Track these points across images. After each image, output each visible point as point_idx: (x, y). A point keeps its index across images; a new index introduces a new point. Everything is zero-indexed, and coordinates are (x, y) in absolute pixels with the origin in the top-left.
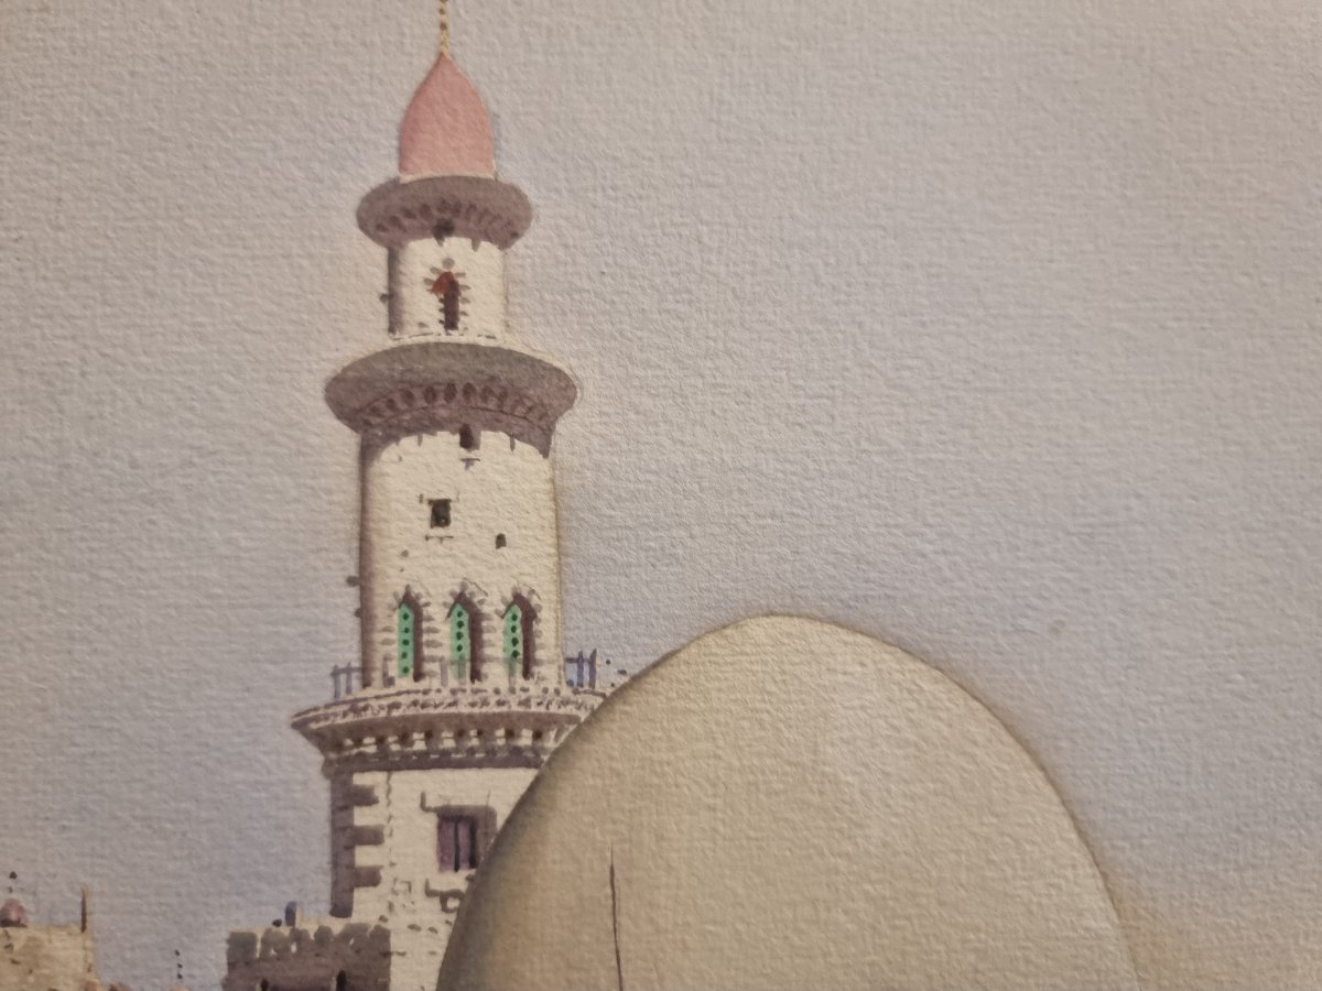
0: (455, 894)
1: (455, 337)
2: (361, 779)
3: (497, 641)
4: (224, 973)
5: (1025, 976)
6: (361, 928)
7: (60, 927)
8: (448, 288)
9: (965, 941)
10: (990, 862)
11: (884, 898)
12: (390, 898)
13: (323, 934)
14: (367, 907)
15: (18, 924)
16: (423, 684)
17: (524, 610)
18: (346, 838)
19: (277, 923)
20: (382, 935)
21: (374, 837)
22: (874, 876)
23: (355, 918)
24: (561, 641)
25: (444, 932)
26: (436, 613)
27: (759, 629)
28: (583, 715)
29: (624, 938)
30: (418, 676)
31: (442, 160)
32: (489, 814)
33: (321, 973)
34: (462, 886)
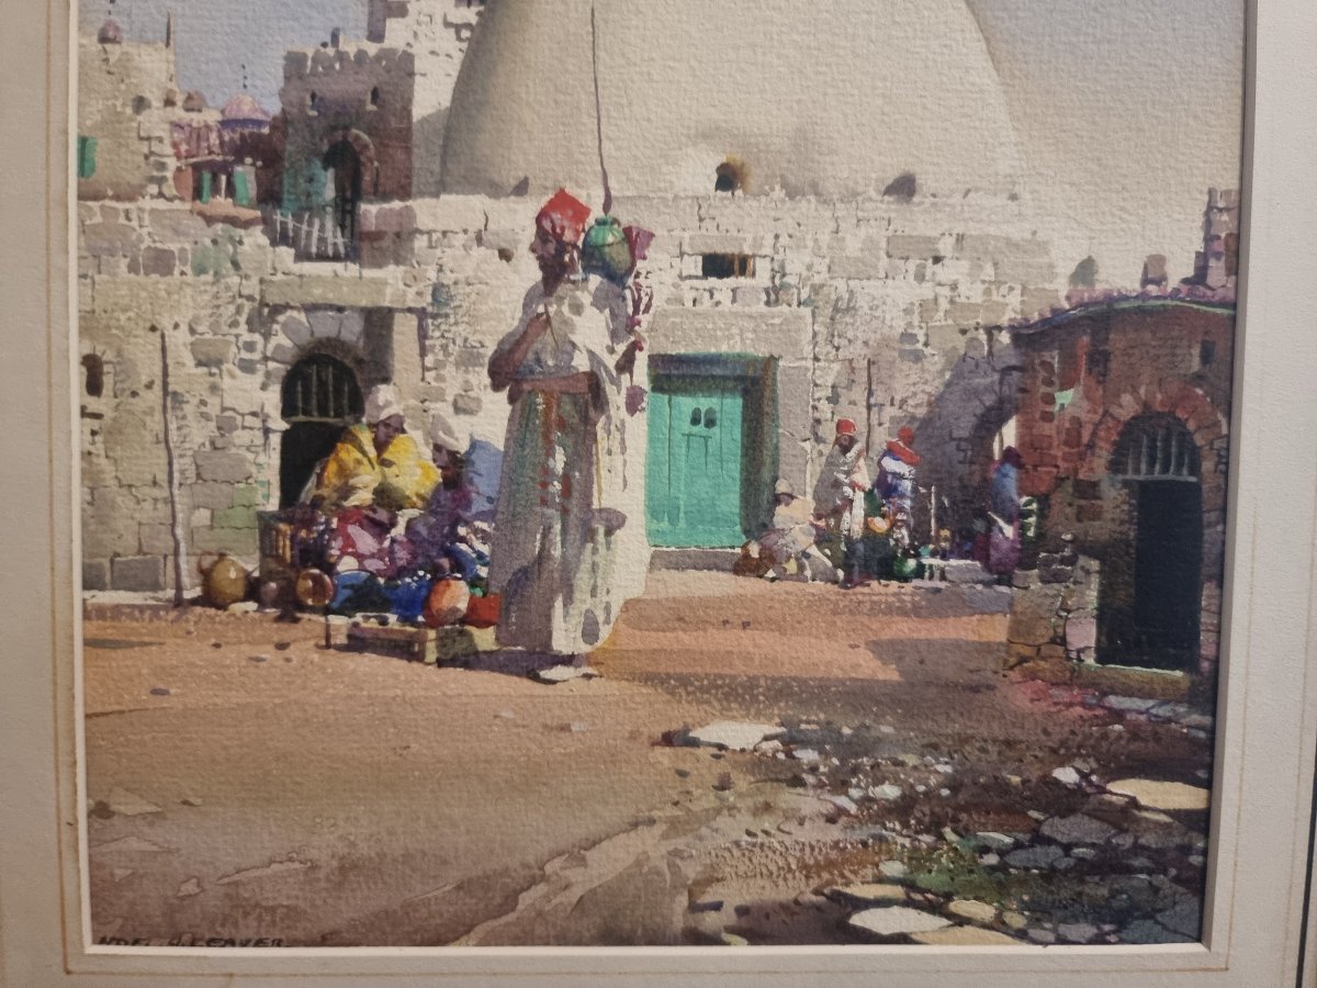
0: (468, 26)
4: (282, 84)
5: (922, 119)
6: (392, 51)
7: (148, 43)
9: (874, 88)
10: (895, 23)
11: (809, 48)
12: (415, 27)
13: (361, 54)
14: (397, 34)
15: (114, 41)
19: (324, 45)
20: (408, 58)
22: (801, 28)
23: (387, 43)
25: (458, 57)
29: (601, 68)
33: (360, 87)
34: (474, 20)
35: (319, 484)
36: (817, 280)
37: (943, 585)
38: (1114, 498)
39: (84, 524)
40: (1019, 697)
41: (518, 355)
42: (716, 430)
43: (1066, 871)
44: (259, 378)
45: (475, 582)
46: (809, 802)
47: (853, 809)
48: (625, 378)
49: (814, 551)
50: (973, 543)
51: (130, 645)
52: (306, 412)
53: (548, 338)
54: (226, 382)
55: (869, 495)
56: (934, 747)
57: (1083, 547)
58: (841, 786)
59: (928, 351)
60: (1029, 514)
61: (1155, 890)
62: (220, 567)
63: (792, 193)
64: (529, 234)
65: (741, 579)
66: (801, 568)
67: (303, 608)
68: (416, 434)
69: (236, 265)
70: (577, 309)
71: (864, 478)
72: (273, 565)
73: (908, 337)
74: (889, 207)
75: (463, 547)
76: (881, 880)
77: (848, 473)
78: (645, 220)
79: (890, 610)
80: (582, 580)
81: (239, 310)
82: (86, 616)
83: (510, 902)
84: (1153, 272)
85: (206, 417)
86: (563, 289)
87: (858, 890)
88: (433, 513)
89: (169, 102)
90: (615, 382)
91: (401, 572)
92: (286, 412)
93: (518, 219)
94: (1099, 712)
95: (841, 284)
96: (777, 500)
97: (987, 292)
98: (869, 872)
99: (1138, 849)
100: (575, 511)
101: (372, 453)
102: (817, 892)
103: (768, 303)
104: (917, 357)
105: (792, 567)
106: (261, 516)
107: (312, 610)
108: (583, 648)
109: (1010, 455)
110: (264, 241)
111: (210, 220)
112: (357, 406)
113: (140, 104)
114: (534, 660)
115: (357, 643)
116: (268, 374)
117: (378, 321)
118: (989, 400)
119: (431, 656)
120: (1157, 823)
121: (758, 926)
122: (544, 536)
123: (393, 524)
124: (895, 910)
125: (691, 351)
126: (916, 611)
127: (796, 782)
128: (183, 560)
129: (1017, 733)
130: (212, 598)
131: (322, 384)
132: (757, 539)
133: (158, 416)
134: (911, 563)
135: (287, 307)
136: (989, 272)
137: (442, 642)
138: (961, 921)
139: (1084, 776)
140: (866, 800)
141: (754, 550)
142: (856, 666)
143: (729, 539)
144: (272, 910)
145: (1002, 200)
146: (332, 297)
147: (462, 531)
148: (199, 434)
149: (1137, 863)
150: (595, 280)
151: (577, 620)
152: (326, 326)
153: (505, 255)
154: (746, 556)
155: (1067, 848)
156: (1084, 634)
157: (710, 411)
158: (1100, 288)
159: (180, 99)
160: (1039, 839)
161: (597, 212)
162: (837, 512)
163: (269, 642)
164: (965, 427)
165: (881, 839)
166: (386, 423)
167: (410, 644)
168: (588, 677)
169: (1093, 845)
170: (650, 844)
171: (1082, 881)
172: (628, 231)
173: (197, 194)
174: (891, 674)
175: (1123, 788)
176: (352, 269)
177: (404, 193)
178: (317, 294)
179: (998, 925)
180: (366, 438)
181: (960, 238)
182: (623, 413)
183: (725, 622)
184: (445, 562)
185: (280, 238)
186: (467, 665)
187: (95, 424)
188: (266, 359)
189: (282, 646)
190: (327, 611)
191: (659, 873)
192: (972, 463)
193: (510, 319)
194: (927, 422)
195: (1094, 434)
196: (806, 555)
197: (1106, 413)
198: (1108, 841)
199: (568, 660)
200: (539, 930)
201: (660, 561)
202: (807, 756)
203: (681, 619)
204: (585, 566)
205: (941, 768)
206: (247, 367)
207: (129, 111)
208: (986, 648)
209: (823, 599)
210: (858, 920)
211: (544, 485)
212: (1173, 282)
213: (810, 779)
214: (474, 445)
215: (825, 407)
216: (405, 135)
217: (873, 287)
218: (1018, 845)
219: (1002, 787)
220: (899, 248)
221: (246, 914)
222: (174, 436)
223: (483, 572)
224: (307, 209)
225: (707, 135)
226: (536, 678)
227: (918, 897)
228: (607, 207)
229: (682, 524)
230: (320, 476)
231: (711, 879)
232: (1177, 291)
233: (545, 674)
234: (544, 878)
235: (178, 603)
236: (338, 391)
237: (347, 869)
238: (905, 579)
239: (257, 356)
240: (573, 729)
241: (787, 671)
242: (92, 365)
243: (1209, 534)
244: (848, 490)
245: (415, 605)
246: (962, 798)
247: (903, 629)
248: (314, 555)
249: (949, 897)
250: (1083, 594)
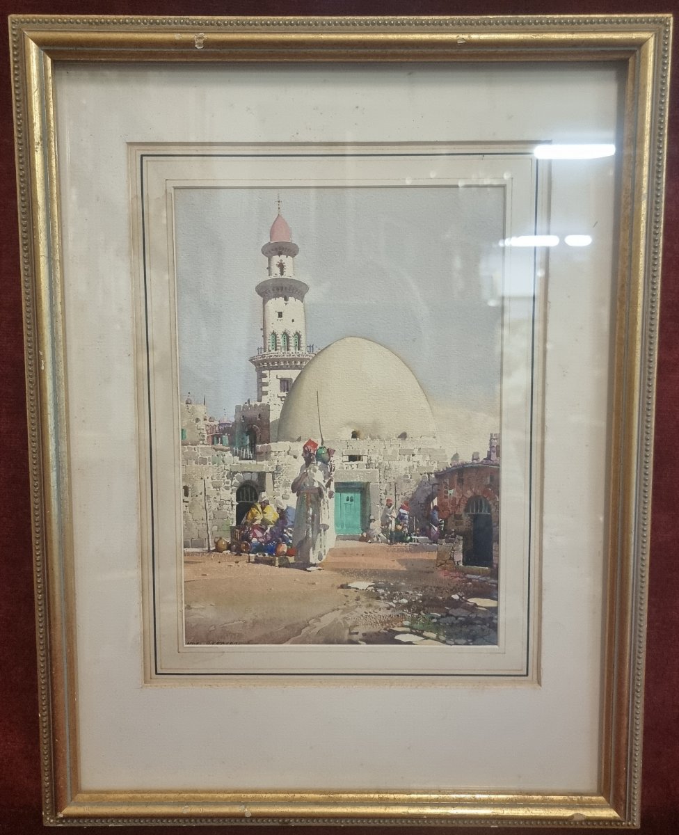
0: (284, 397)
1: (283, 277)
2: (263, 372)
3: (292, 342)
4: (235, 414)
5: (408, 417)
6: (264, 404)
7: (199, 404)
8: (281, 266)
11: (376, 399)
12: (270, 398)
13: (255, 405)
14: (265, 400)
15: (190, 404)
16: (277, 352)
17: (298, 335)
18: (261, 384)
19: (246, 403)
20: (268, 406)
21: (266, 384)
22: (374, 394)
23: (262, 402)
24: (306, 341)
25: (282, 405)
26: (280, 336)
27: (348, 340)
28: (311, 358)
29: (320, 407)
30: (276, 350)
31: (281, 238)
32: (291, 379)
33: (255, 414)
34: (285, 395)
35: (247, 518)
36: (380, 461)
37: (418, 544)
38: (466, 519)
39: (184, 531)
40: (441, 575)
41: (299, 484)
42: (353, 502)
43: (457, 624)
44: (230, 491)
45: (288, 544)
46: (382, 604)
47: (394, 606)
48: (328, 489)
49: (381, 535)
51: (196, 563)
52: (243, 500)
53: (307, 478)
54: (221, 492)
55: (396, 519)
56: (417, 589)
57: (457, 533)
58: (391, 599)
59: (411, 480)
60: (442, 524)
61: (483, 630)
62: (221, 541)
63: (373, 438)
64: (301, 451)
65: (361, 543)
66: (378, 539)
67: (242, 552)
68: (272, 505)
69: (223, 462)
70: (315, 471)
71: (395, 515)
72: (234, 540)
73: (405, 476)
74: (399, 441)
75: (285, 535)
76: (403, 626)
77: (390, 514)
78: (333, 447)
79: (403, 551)
80: (318, 543)
81: (224, 473)
82: (185, 555)
83: (300, 632)
84: (475, 457)
85: (216, 501)
86: (311, 465)
87: (396, 629)
88: (277, 526)
89: (205, 420)
90: (325, 490)
91: (269, 542)
92: (238, 500)
93: (299, 448)
94: (464, 579)
95: (387, 462)
96: (371, 521)
97: (428, 464)
98: (400, 623)
99: (477, 618)
100: (315, 525)
101: (261, 510)
102: (385, 629)
103: (367, 468)
104: (409, 482)
105: (375, 539)
106: (231, 527)
107: (245, 552)
108: (319, 562)
109: (435, 508)
110: (231, 455)
111: (216, 450)
112: (256, 498)
113: (197, 420)
114: (305, 565)
115: (257, 561)
116: (232, 490)
117: (262, 475)
118: (429, 493)
119: (277, 564)
120: (483, 611)
121: (370, 639)
122: (307, 532)
123: (267, 529)
124: (408, 635)
125: (346, 481)
126: (411, 551)
127: (378, 598)
128: (210, 539)
129: (441, 585)
130: (218, 550)
131: (247, 493)
132: (365, 532)
133: (203, 502)
134: (409, 538)
135: (237, 472)
136: (428, 458)
137: (280, 561)
138: (427, 638)
139: (461, 597)
140: (398, 604)
141: (365, 535)
142: (394, 566)
143: (358, 532)
144: (235, 634)
145: (431, 438)
146: (249, 470)
147: (285, 530)
148: (214, 506)
149: (477, 622)
150: (319, 463)
151: (316, 554)
152: (248, 477)
153: (295, 457)
154: (363, 536)
155: (457, 618)
156: (459, 557)
157: (351, 497)
158: (460, 462)
159: (208, 419)
160: (448, 615)
161: (320, 445)
162: (387, 524)
163: (232, 561)
164: (422, 501)
165: (403, 614)
166: (264, 502)
167: (272, 561)
168: (320, 569)
169: (464, 617)
170: (337, 615)
171: (461, 627)
172: (328, 450)
173: (213, 443)
174: (404, 568)
175: (472, 601)
176: (255, 462)
177: (268, 442)
178: (245, 469)
179: (438, 639)
180: (259, 506)
181: (420, 449)
182: (328, 498)
183: (357, 554)
184: (280, 539)
185: (235, 454)
186: (287, 567)
187: (187, 504)
188: (232, 486)
189: (237, 562)
190: (249, 553)
191: (341, 624)
192: (425, 510)
193: (297, 474)
194: (412, 499)
195: (460, 501)
196: (379, 536)
197: (463, 496)
198: (469, 616)
199: (314, 565)
200: (308, 640)
201: (338, 538)
202: (381, 591)
203: (345, 554)
204: (318, 540)
205: (419, 594)
206: (227, 488)
207: (194, 422)
208: (431, 561)
209: (384, 548)
210: (397, 637)
211: (307, 518)
212: (481, 460)
213: (382, 598)
214: (288, 508)
215: (383, 496)
216: (268, 426)
217: (396, 463)
218: (442, 617)
219: (436, 600)
220: (403, 452)
221: (227, 635)
222: (207, 507)
223: (291, 541)
224: (242, 446)
225: (349, 424)
226: (306, 570)
227: (414, 631)
228: (322, 444)
229: (345, 528)
230: (247, 517)
231: (355, 625)
232: (482, 462)
233: (308, 569)
234: (309, 625)
235: (209, 551)
236: (251, 493)
237: (255, 623)
238: (407, 542)
239: (229, 485)
240: (316, 583)
241: (375, 568)
242: (186, 488)
243: (494, 529)
244: (390, 518)
245: (272, 551)
246: (425, 603)
247: (407, 556)
248: (246, 538)
249: (423, 631)
250: (458, 546)
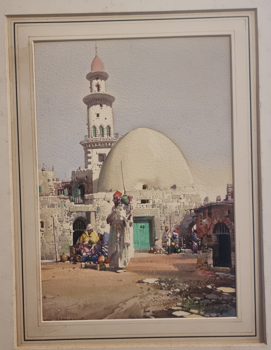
0: (101, 165)
1: (99, 92)
2: (88, 150)
3: (106, 132)
4: (71, 176)
5: (177, 176)
6: (89, 170)
7: (50, 171)
8: (98, 86)
9: (168, 171)
10: (171, 160)
11: (157, 165)
12: (93, 166)
13: (84, 171)
14: (90, 167)
15: (44, 171)
16: (96, 138)
17: (109, 128)
18: (87, 158)
19: (78, 169)
20: (92, 171)
21: (90, 158)
22: (156, 162)
23: (88, 169)
24: (114, 132)
25: (100, 170)
26: (98, 128)
27: (139, 129)
28: (117, 141)
29: (123, 171)
30: (96, 137)
31: (97, 69)
32: (105, 154)
33: (84, 176)
34: (102, 164)
35: (79, 241)
36: (160, 203)
37: (185, 254)
38: (214, 237)
39: (41, 249)
40: (200, 273)
41: (111, 218)
42: (145, 229)
43: (210, 304)
44: (69, 224)
45: (105, 256)
46: (164, 292)
47: (172, 293)
48: (129, 221)
49: (162, 249)
50: (189, 246)
51: (49, 269)
52: (77, 229)
53: (116, 215)
54: (64, 225)
55: (171, 239)
56: (185, 282)
57: (209, 246)
58: (169, 289)
59: (180, 214)
60: (199, 241)
61: (227, 307)
62: (63, 255)
63: (155, 189)
64: (112, 198)
65: (150, 254)
66: (160, 252)
67: (77, 261)
68: (95, 232)
69: (65, 206)
70: (121, 210)
71: (170, 236)
72: (72, 254)
73: (176, 212)
74: (172, 190)
75: (103, 250)
76: (177, 306)
77: (167, 235)
78: (131, 195)
79: (176, 258)
80: (123, 255)
81: (65, 213)
82: (42, 265)
83: (113, 311)
84: (218, 199)
85: (61, 231)
86: (118, 207)
87: (173, 308)
88: (98, 245)
89: (53, 180)
90: (127, 222)
91: (93, 255)
92: (74, 229)
93: (110, 196)
94: (214, 275)
95: (164, 203)
96: (155, 240)
97: (189, 204)
98: (175, 305)
99: (223, 300)
100: (122, 243)
101: (88, 235)
102: (166, 308)
103: (152, 207)
104: (178, 215)
105: (159, 251)
106: (70, 246)
107: (79, 262)
108: (124, 267)
109: (195, 231)
110: (69, 201)
111: (60, 199)
112: (85, 228)
113: (49, 180)
114: (115, 269)
115: (86, 267)
116: (71, 223)
117: (88, 213)
118: (191, 222)
119: (99, 269)
120: (226, 295)
121: (156, 315)
122: (117, 248)
123: (92, 247)
124: (180, 311)
125: (140, 216)
126: (180, 258)
127: (161, 289)
128: (57, 254)
129: (200, 279)
130: (62, 260)
131: (79, 224)
132: (153, 247)
133: (53, 231)
134: (179, 250)
135: (73, 212)
136: (189, 200)
137: (100, 266)
138: (192, 313)
139: (212, 287)
140: (174, 292)
141: (152, 249)
142: (170, 268)
143: (148, 247)
144: (73, 314)
145: (191, 188)
146: (81, 210)
147: (103, 247)
148: (60, 233)
149: (223, 302)
150: (123, 205)
151: (123, 262)
152: (80, 215)
153: (108, 202)
154: (151, 250)
155: (210, 300)
156: (211, 262)
157: (143, 226)
158: (209, 202)
159: (55, 179)
160: (205, 298)
161: (123, 194)
162: (166, 242)
163: (71, 267)
164: (187, 227)
165: (177, 299)
166: (90, 230)
167: (95, 267)
168: (125, 271)
169: (215, 299)
170: (137, 300)
171: (214, 306)
172: (128, 197)
173: (58, 194)
174: (177, 270)
175: (220, 289)
176: (84, 205)
177: (92, 193)
178: (78, 210)
179: (199, 314)
180: (87, 233)
181: (184, 195)
182: (129, 226)
183: (148, 261)
184: (100, 253)
185: (72, 201)
186: (105, 270)
187: (43, 233)
188: (70, 221)
189: (74, 268)
190: (81, 262)
191: (138, 305)
192: (188, 232)
193: (110, 212)
194: (180, 226)
195: (210, 227)
196: (161, 249)
197: (212, 223)
198: (218, 298)
199: (121, 269)
200: (118, 316)
201: (136, 251)
202: (163, 284)
203: (140, 261)
204: (124, 253)
205: (187, 286)
206: (67, 222)
207: (47, 182)
208: (193, 264)
209: (164, 257)
210: (174, 313)
211: (116, 239)
212: (222, 200)
213: (164, 288)
214: (104, 233)
215: (163, 224)
216: (92, 183)
217: (170, 204)
218: (201, 299)
219: (198, 289)
220: (174, 197)
221: (69, 315)
222: (55, 234)
223: (107, 254)
224: (76, 196)
225: (141, 181)
226: (116, 272)
227: (184, 309)
228: (125, 193)
229: (140, 245)
230: (79, 239)
231: (148, 306)
232: (223, 202)
233: (117, 271)
234: (119, 307)
235: (57, 261)
236: (82, 225)
237: (85, 306)
238: (178, 253)
239: (69, 220)
240: (123, 280)
241: (159, 269)
242: (42, 223)
243: (232, 243)
244: (167, 238)
245: (96, 260)
246: (191, 291)
247: (178, 261)
248: (79, 253)
249: (190, 309)
250: (210, 255)
